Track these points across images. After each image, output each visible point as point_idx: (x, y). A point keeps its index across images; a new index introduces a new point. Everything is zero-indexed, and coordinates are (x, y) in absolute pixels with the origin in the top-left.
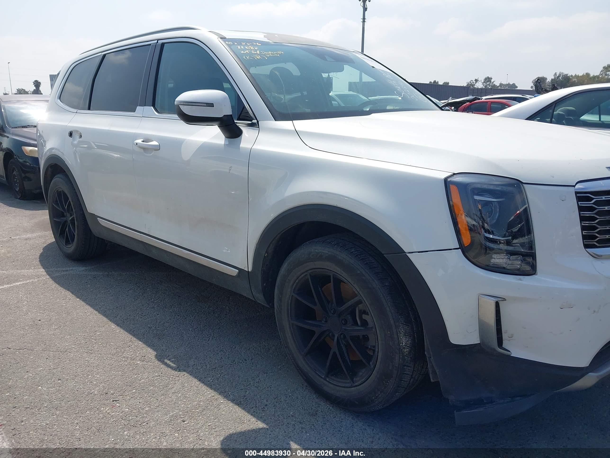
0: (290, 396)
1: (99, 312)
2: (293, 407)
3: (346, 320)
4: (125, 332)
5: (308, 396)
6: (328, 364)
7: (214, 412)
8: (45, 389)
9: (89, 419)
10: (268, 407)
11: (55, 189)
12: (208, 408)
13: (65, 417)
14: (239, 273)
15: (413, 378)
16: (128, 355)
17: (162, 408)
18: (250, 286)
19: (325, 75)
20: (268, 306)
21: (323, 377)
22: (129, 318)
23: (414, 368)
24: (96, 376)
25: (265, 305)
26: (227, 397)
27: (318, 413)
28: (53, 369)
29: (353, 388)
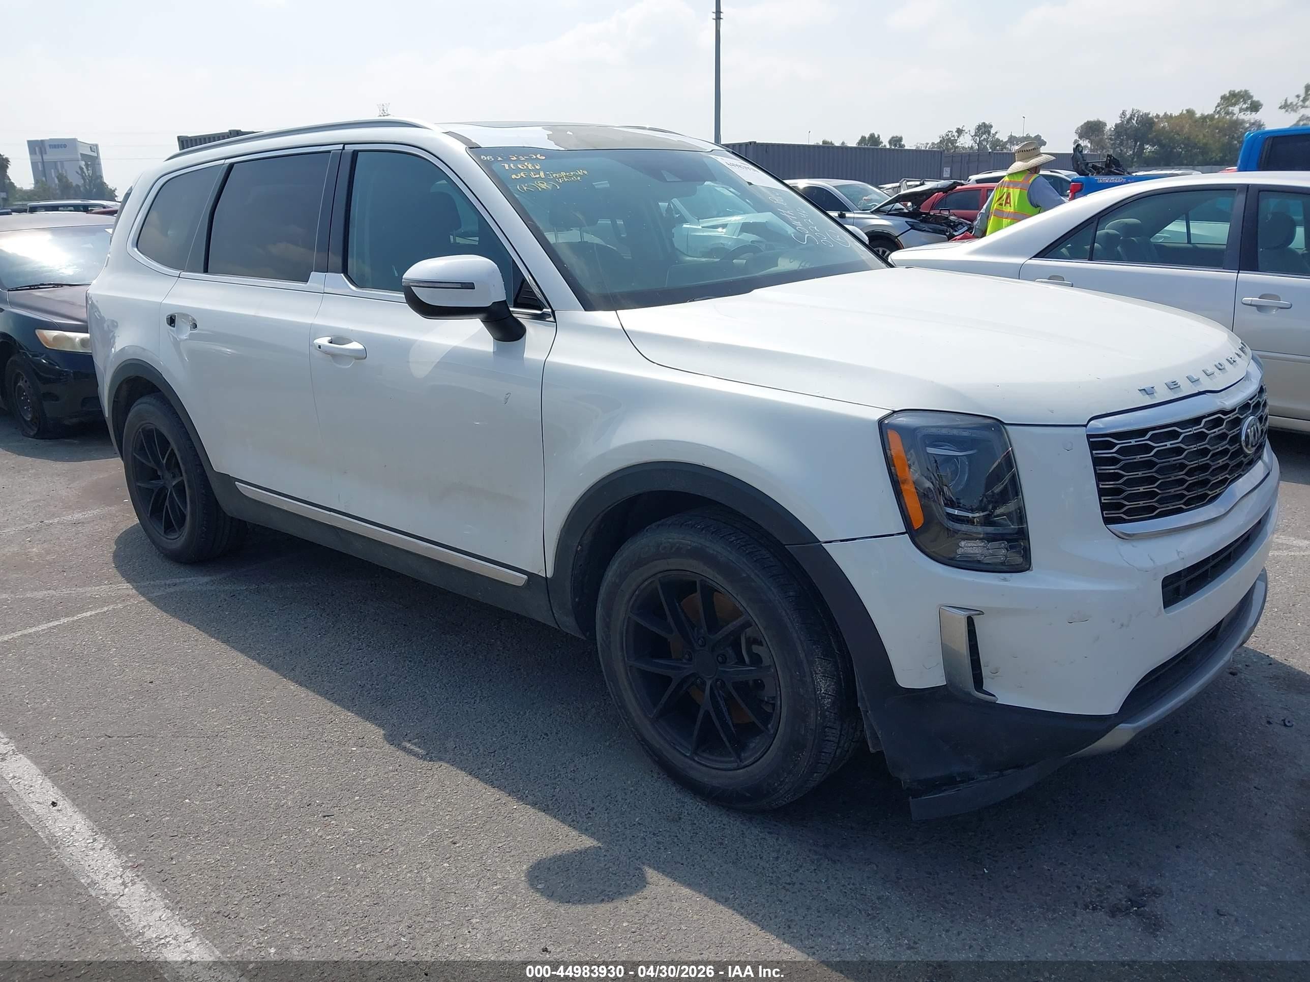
0: (631, 792)
1: (259, 662)
2: (639, 809)
3: (724, 655)
4: (316, 696)
5: (662, 789)
6: (696, 733)
7: (505, 825)
8: (197, 803)
9: (289, 848)
10: (596, 812)
11: (138, 426)
12: (492, 818)
13: (246, 846)
14: (528, 581)
15: (840, 747)
16: (332, 736)
17: (412, 824)
18: (550, 604)
19: (663, 205)
20: (583, 637)
21: (688, 755)
22: (318, 670)
23: (841, 732)
24: (282, 776)
25: (577, 635)
26: (522, 799)
27: (682, 816)
28: (203, 767)
29: (741, 770)
